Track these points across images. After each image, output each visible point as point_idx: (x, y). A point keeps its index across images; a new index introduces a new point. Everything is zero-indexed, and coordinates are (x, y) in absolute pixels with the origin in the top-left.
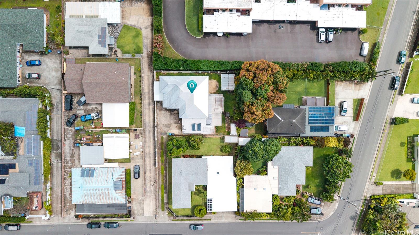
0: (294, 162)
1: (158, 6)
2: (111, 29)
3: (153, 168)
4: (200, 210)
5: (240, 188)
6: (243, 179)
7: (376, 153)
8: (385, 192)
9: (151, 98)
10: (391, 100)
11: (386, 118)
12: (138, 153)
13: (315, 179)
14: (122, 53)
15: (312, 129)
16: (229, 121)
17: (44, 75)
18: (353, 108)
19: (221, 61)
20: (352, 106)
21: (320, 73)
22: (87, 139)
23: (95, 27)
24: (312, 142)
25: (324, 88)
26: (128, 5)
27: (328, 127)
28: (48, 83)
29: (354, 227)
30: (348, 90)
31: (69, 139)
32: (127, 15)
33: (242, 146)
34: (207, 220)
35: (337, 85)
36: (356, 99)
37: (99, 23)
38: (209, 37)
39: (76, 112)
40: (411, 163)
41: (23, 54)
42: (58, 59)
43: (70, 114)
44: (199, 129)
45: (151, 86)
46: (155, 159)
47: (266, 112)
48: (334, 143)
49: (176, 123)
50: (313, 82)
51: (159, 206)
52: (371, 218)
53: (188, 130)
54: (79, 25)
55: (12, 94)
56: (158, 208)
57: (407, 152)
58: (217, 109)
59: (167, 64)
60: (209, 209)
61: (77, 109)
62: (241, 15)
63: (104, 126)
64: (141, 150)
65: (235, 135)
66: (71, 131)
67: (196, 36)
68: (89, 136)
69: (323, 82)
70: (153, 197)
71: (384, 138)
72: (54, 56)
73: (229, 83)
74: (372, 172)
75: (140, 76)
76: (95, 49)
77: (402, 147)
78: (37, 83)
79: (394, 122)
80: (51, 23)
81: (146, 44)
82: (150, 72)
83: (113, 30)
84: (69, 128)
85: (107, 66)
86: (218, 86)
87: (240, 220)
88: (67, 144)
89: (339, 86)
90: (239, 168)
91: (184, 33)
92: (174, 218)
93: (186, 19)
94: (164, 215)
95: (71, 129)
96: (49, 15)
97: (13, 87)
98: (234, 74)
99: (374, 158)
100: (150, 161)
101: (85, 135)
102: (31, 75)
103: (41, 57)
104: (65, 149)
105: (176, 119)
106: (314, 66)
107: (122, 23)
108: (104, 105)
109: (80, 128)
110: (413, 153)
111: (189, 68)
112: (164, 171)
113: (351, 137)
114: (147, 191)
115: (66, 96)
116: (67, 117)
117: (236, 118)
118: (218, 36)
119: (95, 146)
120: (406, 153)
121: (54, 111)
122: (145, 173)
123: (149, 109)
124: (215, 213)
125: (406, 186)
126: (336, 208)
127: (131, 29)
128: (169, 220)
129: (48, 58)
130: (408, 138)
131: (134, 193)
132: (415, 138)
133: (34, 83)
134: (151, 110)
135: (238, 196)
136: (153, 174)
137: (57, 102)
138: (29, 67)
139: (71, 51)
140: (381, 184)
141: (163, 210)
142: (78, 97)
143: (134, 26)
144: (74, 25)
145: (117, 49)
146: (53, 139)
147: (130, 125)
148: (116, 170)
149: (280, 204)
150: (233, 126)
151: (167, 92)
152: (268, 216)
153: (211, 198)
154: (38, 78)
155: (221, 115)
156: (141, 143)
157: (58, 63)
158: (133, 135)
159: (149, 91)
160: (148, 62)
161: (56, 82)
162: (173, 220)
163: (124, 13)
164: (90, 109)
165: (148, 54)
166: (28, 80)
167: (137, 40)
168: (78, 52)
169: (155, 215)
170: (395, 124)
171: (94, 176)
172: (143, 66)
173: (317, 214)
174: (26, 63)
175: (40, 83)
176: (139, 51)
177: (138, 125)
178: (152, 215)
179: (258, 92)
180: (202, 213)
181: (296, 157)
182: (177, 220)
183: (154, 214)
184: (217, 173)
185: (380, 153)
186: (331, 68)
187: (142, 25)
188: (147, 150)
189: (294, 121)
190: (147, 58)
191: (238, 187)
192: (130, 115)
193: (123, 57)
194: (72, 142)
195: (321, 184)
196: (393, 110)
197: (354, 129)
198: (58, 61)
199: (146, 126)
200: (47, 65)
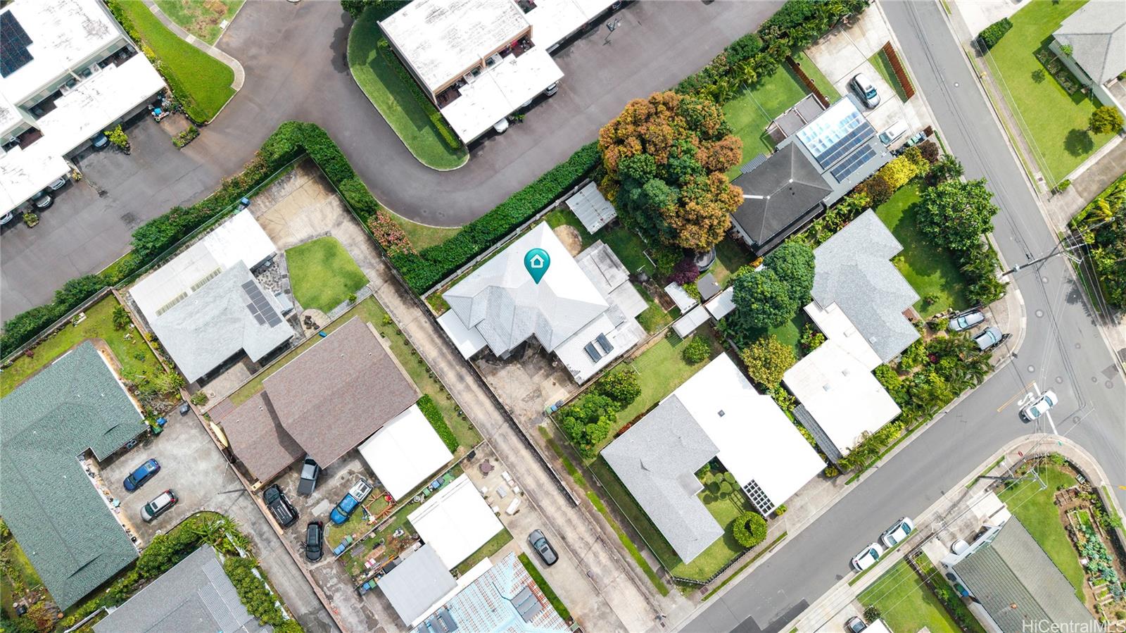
0: (860, 267)
1: (333, 159)
2: (265, 279)
3: (571, 513)
4: (747, 526)
5: (794, 412)
6: (783, 384)
7: (1002, 131)
8: (1089, 194)
9: (454, 363)
10: (941, 9)
11: (961, 49)
12: (515, 504)
13: (929, 276)
14: (326, 313)
15: (839, 176)
16: (656, 288)
17: (182, 484)
18: (884, 78)
19: (547, 175)
20: (877, 76)
21: (760, 55)
22: (378, 560)
23: (228, 296)
24: (862, 199)
25: (792, 81)
26: (266, 206)
27: (868, 147)
28: (205, 496)
29: (1092, 313)
30: (843, 50)
31: (337, 590)
32: (279, 227)
33: (727, 317)
34: (779, 539)
35: (814, 57)
36: (874, 56)
37: (232, 282)
38: (482, 149)
39: (311, 514)
40: (1087, 100)
41: (104, 473)
42: (191, 427)
43: (299, 529)
44: (607, 347)
45: (435, 337)
46: (562, 489)
47: (724, 196)
48: (905, 170)
49: (547, 376)
50: (763, 85)
51: (649, 592)
52: (1110, 266)
53: (584, 368)
54: (191, 315)
55: (136, 581)
56: (651, 597)
57: (1060, 85)
58: (613, 276)
59: (440, 262)
60: (765, 507)
61: (308, 507)
62: (517, 56)
63: (397, 499)
64: (517, 490)
65: (692, 306)
66: (329, 566)
67: (457, 166)
68: (379, 548)
69: (781, 71)
70: (621, 578)
71: (993, 90)
72: (178, 425)
73: (595, 207)
74: (1029, 175)
75: (399, 333)
76: (259, 342)
77: (1040, 82)
78: (179, 515)
79: (984, 44)
80: (123, 360)
81: (361, 257)
82: (412, 310)
83: (270, 279)
84: (319, 564)
85: (314, 355)
86: (576, 232)
87: (847, 484)
88: (340, 604)
89: (817, 55)
90: (759, 363)
91: (427, 177)
92: (703, 593)
93: (408, 147)
94: (675, 602)
95: (325, 562)
96: (107, 347)
97: (130, 560)
98: (593, 184)
99: (1008, 143)
100: (554, 502)
101: (367, 554)
102: (154, 504)
103: (149, 451)
104: (343, 620)
105: (540, 368)
106: (740, 50)
107: (279, 249)
108: (364, 450)
109: (346, 543)
110: (1072, 78)
111: (491, 237)
112: (602, 501)
113: (927, 136)
114: (597, 574)
115: (264, 494)
116: (297, 542)
117: (668, 268)
118: (501, 131)
119: (410, 558)
120: (1059, 87)
121: (259, 549)
122: (563, 538)
123: (468, 387)
124: (783, 508)
125: (1118, 152)
126: (1022, 302)
127: (309, 250)
128: (696, 605)
129: (167, 440)
130: (1037, 57)
131: (573, 602)
132: (1051, 46)
133: (171, 519)
134: (474, 387)
135: (803, 432)
136: (582, 528)
137: (254, 524)
138: (138, 491)
139: (208, 390)
140: (1068, 185)
141: (665, 593)
142: (293, 479)
143: (309, 238)
144: (178, 324)
145: (307, 313)
146: (299, 617)
147: (453, 452)
148: (495, 572)
149: (903, 381)
150: (673, 291)
151: (483, 317)
152: (900, 426)
153: (750, 481)
154: (174, 501)
155: (629, 284)
156: (505, 474)
157: (198, 434)
158: (474, 471)
159: (440, 350)
160: (393, 291)
161: (220, 480)
162: (706, 598)
163: (268, 228)
164: (338, 484)
165: (380, 275)
166: (154, 522)
167: (336, 264)
168: (225, 379)
169: (658, 618)
170: (990, 47)
171: (459, 625)
172: (388, 307)
173: (997, 344)
174: (124, 490)
175: (185, 508)
176: (358, 283)
177: (471, 441)
178: (651, 624)
179: (675, 169)
180: (757, 529)
181: (854, 253)
182: (714, 591)
183: (654, 617)
184: (719, 413)
185: (1010, 125)
186: (776, 31)
187: (326, 225)
188: (530, 483)
189: (791, 181)
190: (386, 285)
191: (787, 412)
192: (437, 429)
193: (333, 319)
194: (350, 590)
195: (950, 275)
196: (962, 25)
197: (920, 116)
198: (194, 431)
199: (487, 430)
200: (175, 458)
